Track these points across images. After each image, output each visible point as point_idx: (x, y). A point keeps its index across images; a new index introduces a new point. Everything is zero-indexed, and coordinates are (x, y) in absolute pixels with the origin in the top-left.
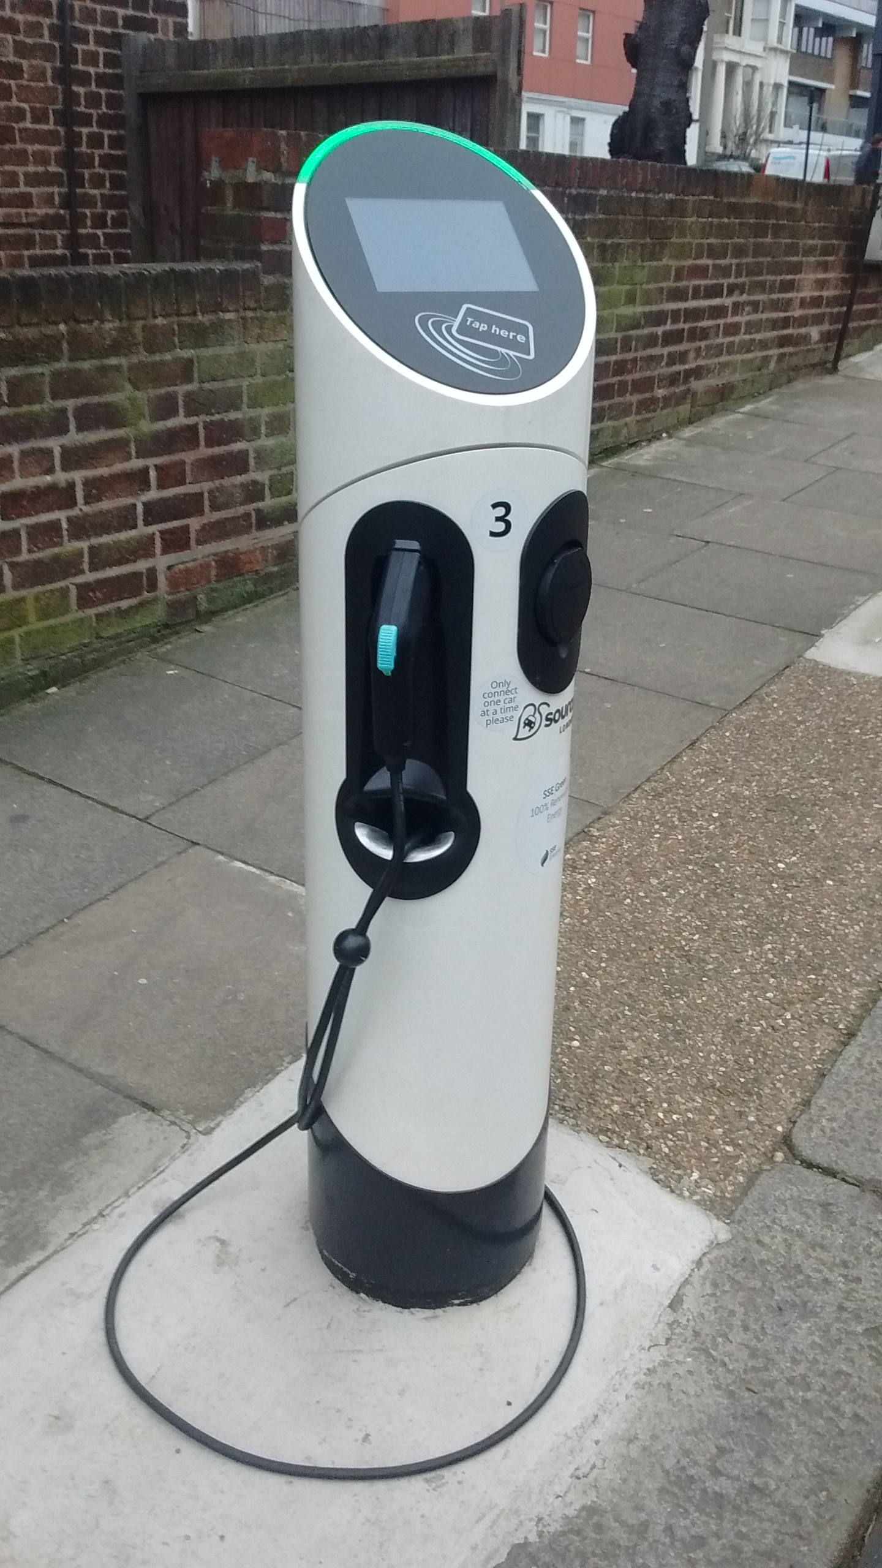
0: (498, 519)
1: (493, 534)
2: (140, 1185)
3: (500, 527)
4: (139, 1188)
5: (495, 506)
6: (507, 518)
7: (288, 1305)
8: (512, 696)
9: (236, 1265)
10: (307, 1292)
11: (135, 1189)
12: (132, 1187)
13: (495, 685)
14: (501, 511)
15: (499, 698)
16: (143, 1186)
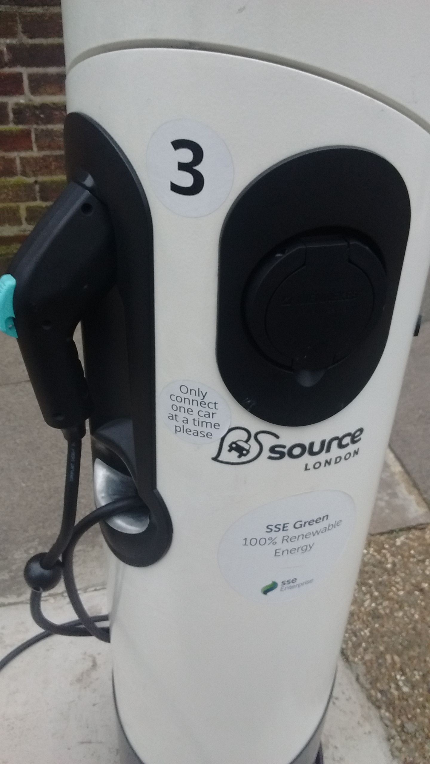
0: (182, 167)
1: (175, 188)
2: (98, 588)
3: (187, 180)
4: (96, 590)
5: (178, 144)
6: (197, 168)
7: (82, 743)
8: (211, 411)
9: (85, 688)
10: (101, 743)
11: (93, 589)
12: (92, 587)
13: (184, 390)
14: (187, 156)
15: (190, 406)
16: (99, 590)
